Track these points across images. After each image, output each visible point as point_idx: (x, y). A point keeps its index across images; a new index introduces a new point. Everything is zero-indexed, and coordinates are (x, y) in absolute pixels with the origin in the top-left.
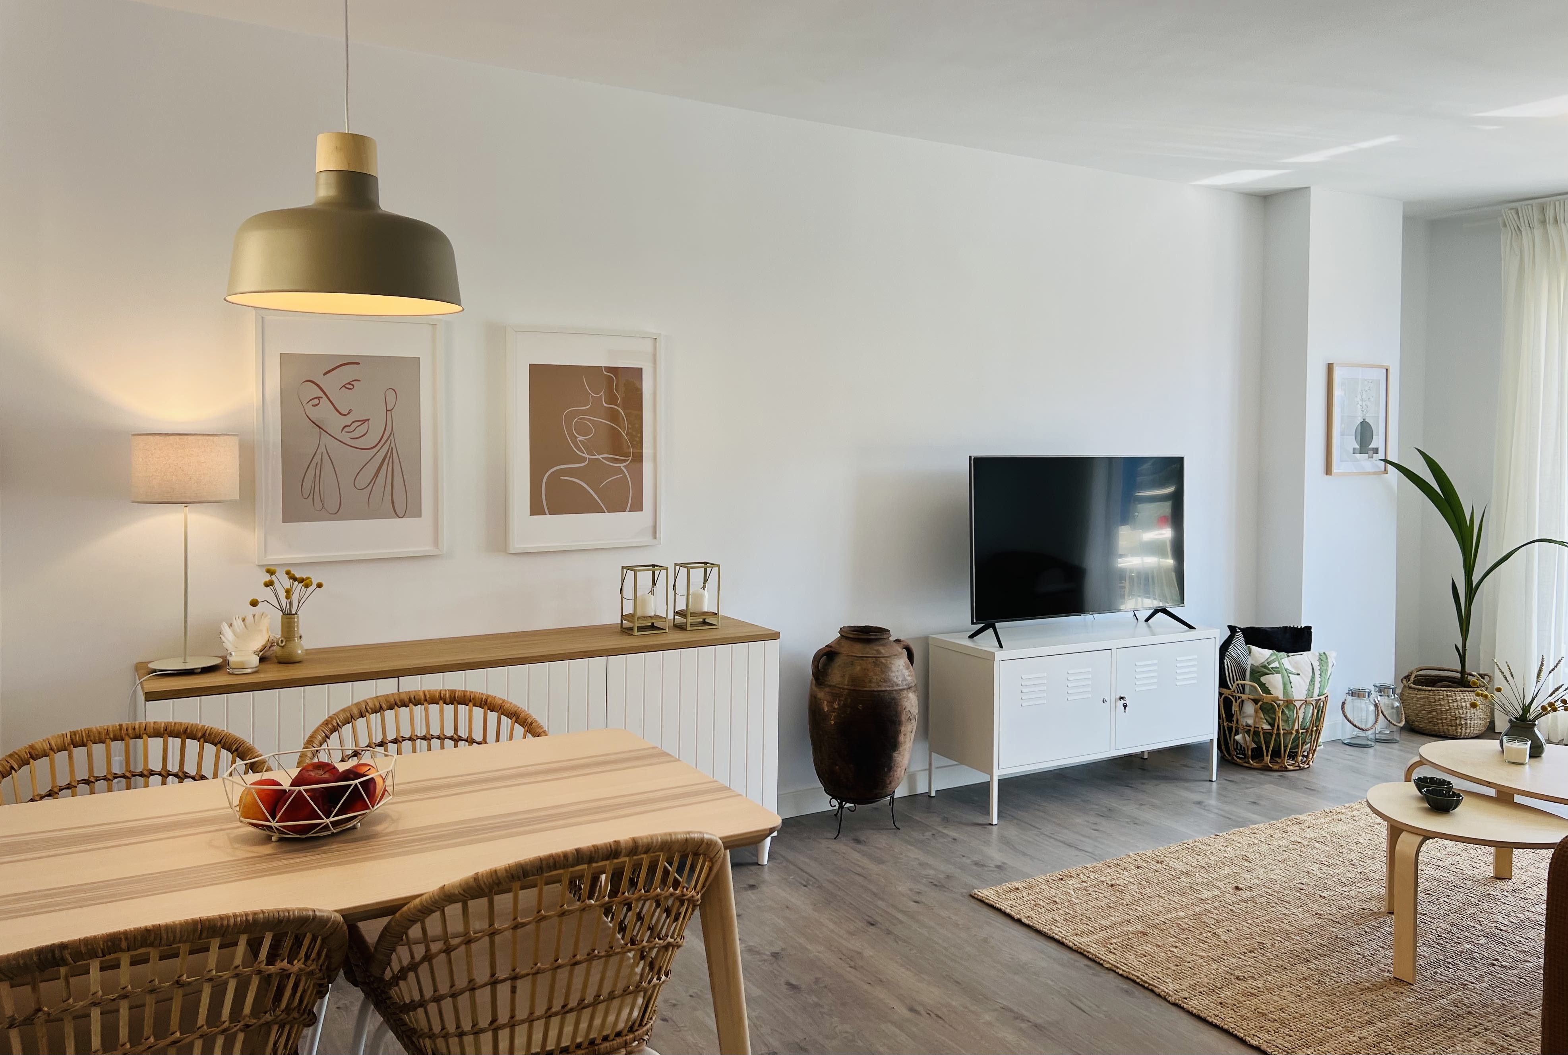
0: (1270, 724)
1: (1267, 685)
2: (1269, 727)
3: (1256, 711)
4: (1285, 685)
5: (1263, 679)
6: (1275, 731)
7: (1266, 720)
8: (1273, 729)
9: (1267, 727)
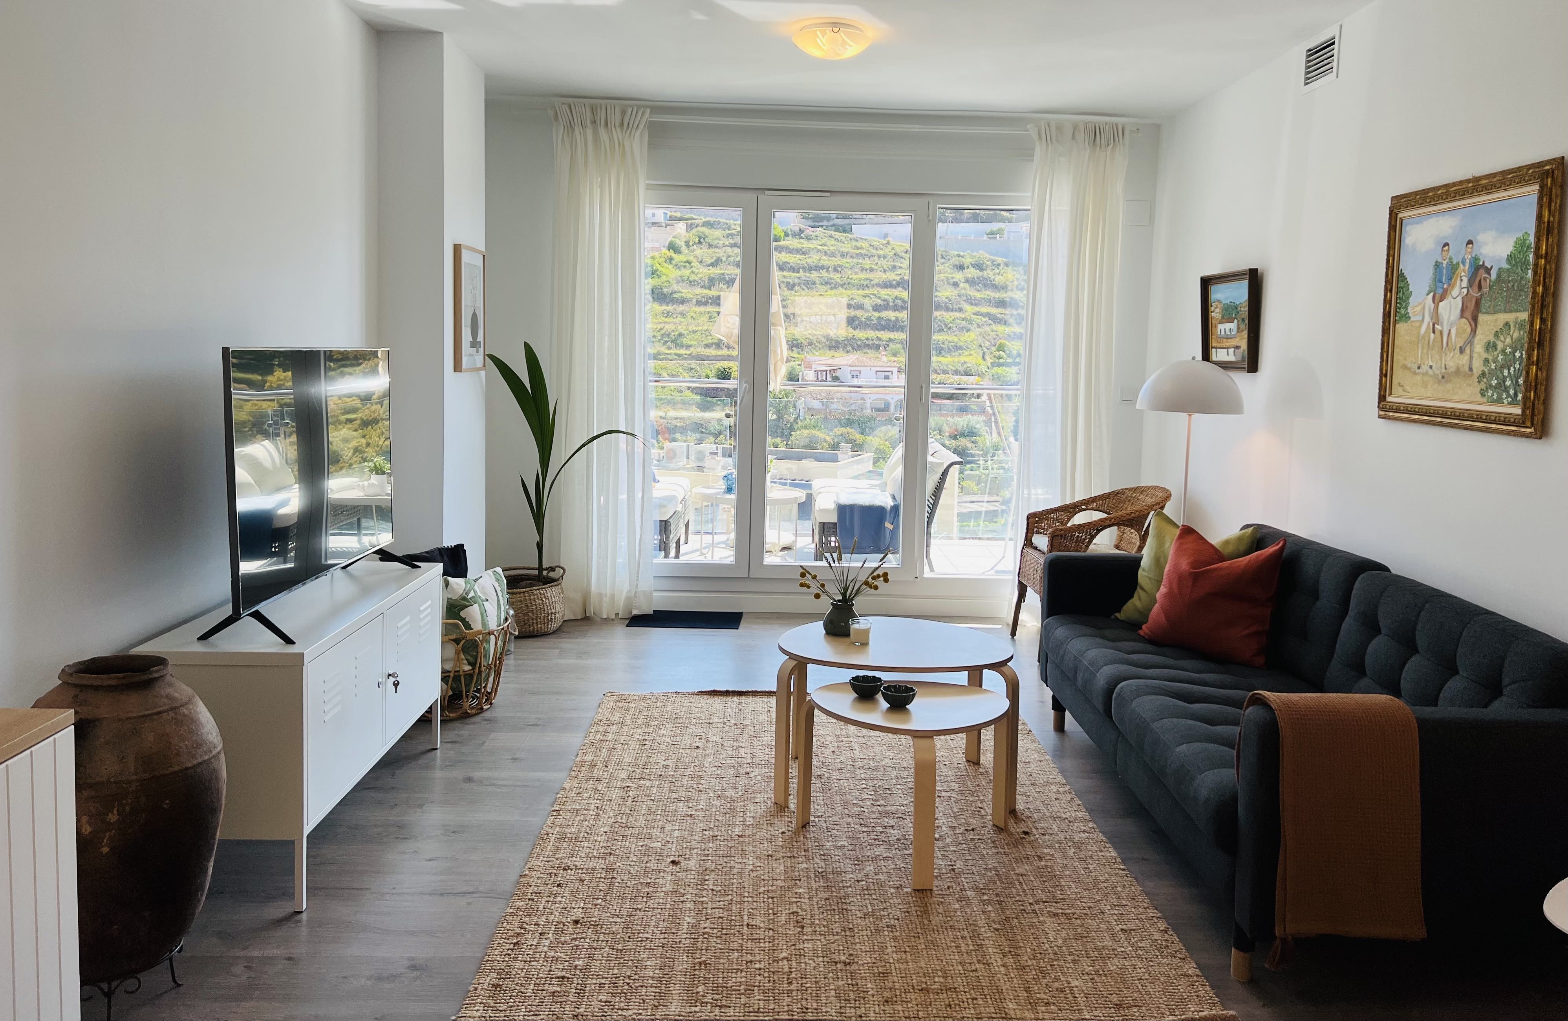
0: (470, 664)
1: (467, 620)
2: (470, 668)
3: (457, 653)
4: (482, 615)
5: (462, 614)
6: (477, 671)
7: (467, 660)
8: (474, 669)
9: (467, 668)
